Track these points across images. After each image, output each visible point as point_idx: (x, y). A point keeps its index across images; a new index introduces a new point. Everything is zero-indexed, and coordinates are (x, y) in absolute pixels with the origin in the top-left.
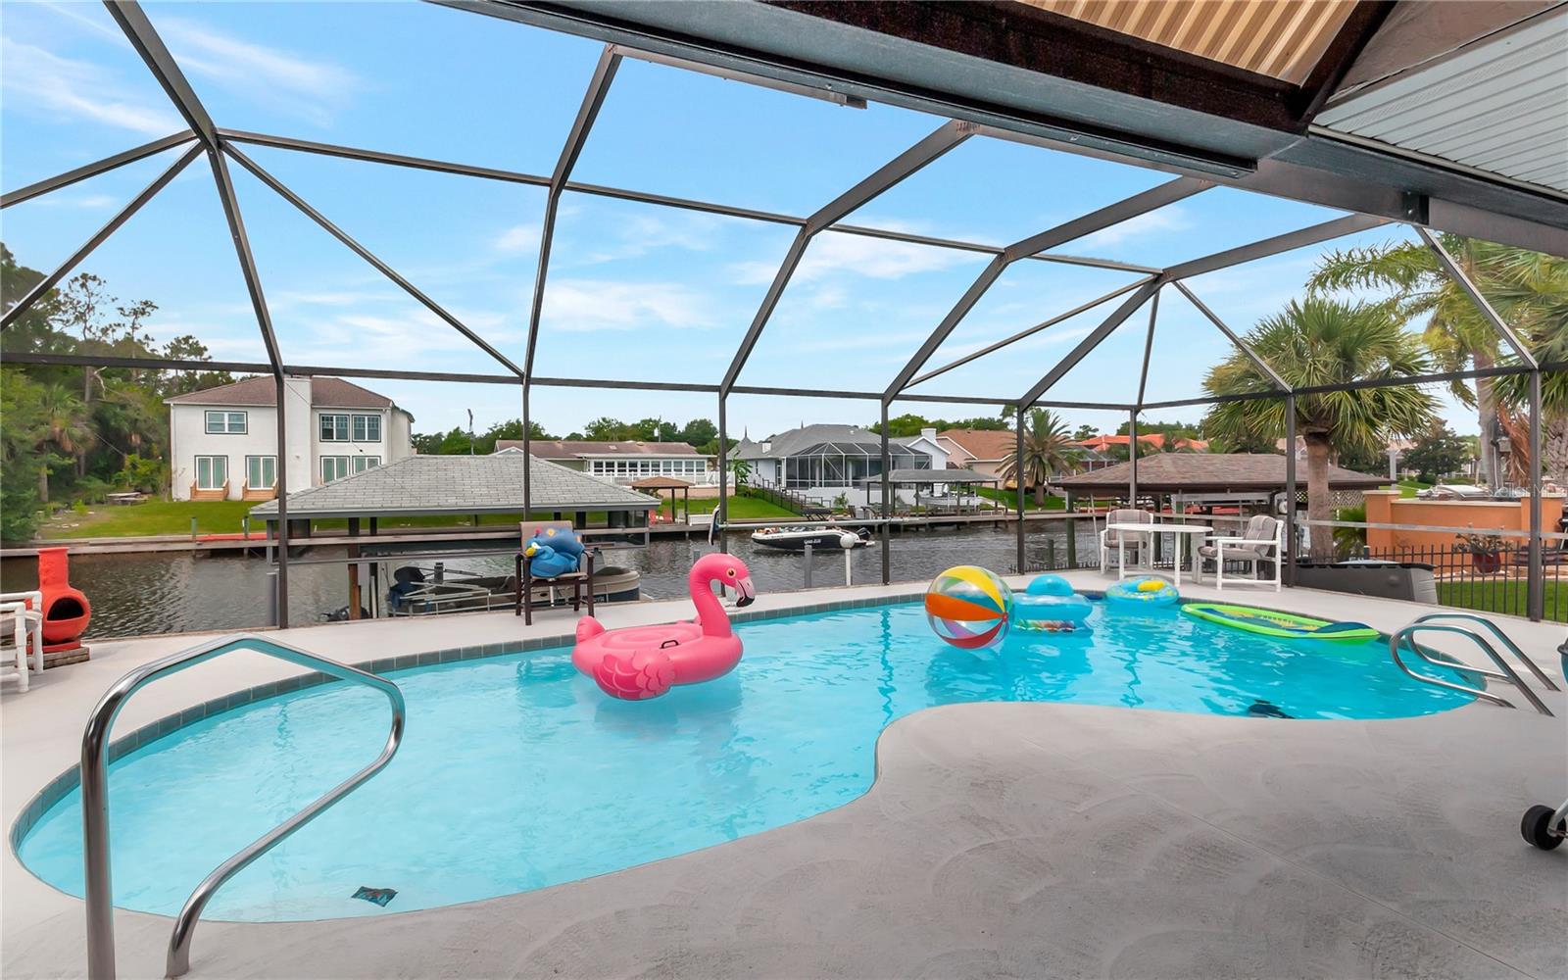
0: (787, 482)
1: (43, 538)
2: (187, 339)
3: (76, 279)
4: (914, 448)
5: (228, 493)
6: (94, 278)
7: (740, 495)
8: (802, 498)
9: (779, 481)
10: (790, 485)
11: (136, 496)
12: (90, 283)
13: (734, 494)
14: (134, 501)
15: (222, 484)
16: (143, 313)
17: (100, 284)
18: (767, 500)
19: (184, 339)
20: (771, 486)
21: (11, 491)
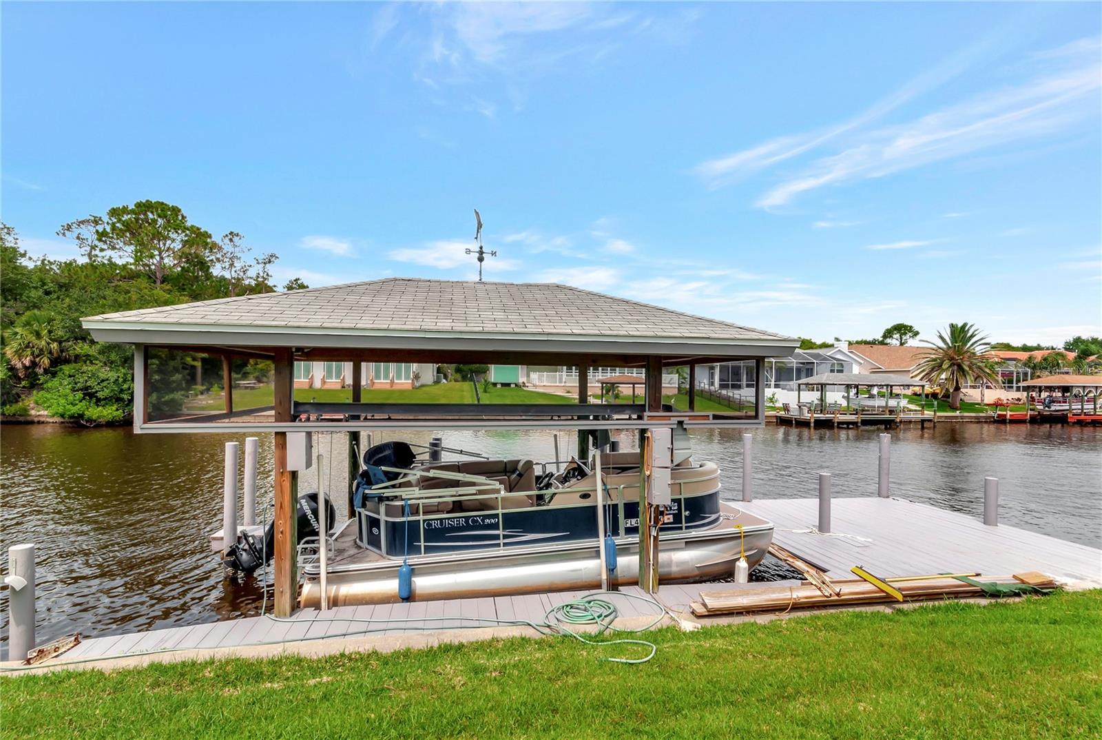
0: (720, 384)
1: (188, 410)
2: (296, 280)
3: (227, 235)
4: (833, 356)
5: (312, 384)
6: (238, 235)
7: (682, 394)
8: (738, 397)
9: (712, 384)
10: (722, 386)
11: (254, 383)
12: (236, 239)
13: (677, 392)
14: (253, 387)
15: (308, 376)
16: (270, 262)
17: (240, 239)
18: (705, 398)
19: (295, 281)
20: (707, 387)
21: (165, 374)
